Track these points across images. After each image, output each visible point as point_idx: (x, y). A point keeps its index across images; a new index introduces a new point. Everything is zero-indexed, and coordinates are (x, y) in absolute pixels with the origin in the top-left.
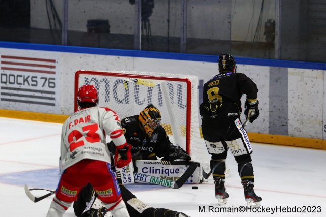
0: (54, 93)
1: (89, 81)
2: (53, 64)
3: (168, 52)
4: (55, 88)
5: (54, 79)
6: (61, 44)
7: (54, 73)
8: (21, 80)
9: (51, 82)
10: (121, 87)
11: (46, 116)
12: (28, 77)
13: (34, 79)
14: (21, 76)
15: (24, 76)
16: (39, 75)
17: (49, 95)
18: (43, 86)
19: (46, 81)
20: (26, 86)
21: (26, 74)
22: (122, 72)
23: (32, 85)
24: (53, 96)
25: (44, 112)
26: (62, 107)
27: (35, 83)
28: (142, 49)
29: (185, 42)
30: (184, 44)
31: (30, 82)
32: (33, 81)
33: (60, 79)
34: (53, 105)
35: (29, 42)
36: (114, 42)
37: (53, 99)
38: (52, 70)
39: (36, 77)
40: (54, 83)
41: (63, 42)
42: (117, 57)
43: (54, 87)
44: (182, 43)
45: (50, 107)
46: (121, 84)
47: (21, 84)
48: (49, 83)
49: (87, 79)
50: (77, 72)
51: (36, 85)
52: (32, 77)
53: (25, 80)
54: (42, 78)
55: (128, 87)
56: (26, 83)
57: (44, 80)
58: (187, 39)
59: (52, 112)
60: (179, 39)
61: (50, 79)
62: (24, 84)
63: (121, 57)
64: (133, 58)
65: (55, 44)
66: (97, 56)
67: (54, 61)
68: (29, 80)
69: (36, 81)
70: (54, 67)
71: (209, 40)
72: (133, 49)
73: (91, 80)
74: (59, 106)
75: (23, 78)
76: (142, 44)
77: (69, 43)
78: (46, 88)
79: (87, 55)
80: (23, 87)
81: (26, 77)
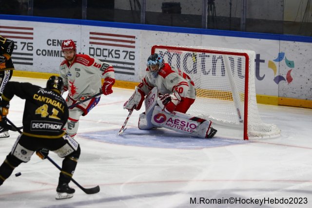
0: (133, 64)
1: (163, 54)
2: (133, 40)
3: (230, 30)
4: (135, 60)
5: (134, 52)
6: (140, 23)
7: (134, 47)
8: (106, 53)
9: (131, 55)
10: (190, 60)
11: (127, 83)
12: (112, 50)
13: (117, 52)
14: (106, 50)
15: (109, 50)
16: (122, 49)
17: (130, 66)
18: (125, 58)
19: (127, 54)
20: (110, 58)
21: (111, 48)
22: (191, 47)
23: (115, 57)
24: (133, 67)
25: (125, 80)
26: (141, 76)
27: (118, 56)
28: (208, 28)
29: (245, 22)
30: (244, 24)
31: (114, 55)
32: (116, 54)
33: (139, 52)
34: (133, 74)
35: (113, 21)
36: (185, 22)
37: (133, 69)
38: (132, 45)
39: (119, 51)
40: (134, 56)
41: (142, 21)
42: (187, 34)
43: (133, 59)
44: (242, 22)
45: (131, 76)
46: (191, 57)
47: (106, 56)
48: (130, 55)
49: (161, 52)
50: (154, 47)
51: (118, 58)
52: (116, 51)
53: (110, 53)
54: (123, 51)
55: (196, 60)
56: (110, 55)
57: (125, 53)
58: (247, 19)
59: (132, 80)
60: (239, 19)
61: (130, 52)
62: (109, 57)
63: (190, 34)
64: (200, 35)
65: (134, 23)
66: (170, 33)
67: (134, 37)
68: (113, 53)
69: (119, 54)
70: (134, 42)
71: (265, 21)
72: (201, 28)
73: (165, 53)
74: (137, 75)
75: (108, 51)
76: (208, 23)
77: (147, 22)
78: (127, 60)
79: (162, 32)
80: (108, 59)
81: (110, 51)
